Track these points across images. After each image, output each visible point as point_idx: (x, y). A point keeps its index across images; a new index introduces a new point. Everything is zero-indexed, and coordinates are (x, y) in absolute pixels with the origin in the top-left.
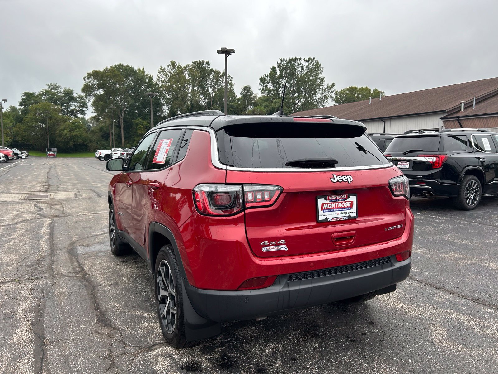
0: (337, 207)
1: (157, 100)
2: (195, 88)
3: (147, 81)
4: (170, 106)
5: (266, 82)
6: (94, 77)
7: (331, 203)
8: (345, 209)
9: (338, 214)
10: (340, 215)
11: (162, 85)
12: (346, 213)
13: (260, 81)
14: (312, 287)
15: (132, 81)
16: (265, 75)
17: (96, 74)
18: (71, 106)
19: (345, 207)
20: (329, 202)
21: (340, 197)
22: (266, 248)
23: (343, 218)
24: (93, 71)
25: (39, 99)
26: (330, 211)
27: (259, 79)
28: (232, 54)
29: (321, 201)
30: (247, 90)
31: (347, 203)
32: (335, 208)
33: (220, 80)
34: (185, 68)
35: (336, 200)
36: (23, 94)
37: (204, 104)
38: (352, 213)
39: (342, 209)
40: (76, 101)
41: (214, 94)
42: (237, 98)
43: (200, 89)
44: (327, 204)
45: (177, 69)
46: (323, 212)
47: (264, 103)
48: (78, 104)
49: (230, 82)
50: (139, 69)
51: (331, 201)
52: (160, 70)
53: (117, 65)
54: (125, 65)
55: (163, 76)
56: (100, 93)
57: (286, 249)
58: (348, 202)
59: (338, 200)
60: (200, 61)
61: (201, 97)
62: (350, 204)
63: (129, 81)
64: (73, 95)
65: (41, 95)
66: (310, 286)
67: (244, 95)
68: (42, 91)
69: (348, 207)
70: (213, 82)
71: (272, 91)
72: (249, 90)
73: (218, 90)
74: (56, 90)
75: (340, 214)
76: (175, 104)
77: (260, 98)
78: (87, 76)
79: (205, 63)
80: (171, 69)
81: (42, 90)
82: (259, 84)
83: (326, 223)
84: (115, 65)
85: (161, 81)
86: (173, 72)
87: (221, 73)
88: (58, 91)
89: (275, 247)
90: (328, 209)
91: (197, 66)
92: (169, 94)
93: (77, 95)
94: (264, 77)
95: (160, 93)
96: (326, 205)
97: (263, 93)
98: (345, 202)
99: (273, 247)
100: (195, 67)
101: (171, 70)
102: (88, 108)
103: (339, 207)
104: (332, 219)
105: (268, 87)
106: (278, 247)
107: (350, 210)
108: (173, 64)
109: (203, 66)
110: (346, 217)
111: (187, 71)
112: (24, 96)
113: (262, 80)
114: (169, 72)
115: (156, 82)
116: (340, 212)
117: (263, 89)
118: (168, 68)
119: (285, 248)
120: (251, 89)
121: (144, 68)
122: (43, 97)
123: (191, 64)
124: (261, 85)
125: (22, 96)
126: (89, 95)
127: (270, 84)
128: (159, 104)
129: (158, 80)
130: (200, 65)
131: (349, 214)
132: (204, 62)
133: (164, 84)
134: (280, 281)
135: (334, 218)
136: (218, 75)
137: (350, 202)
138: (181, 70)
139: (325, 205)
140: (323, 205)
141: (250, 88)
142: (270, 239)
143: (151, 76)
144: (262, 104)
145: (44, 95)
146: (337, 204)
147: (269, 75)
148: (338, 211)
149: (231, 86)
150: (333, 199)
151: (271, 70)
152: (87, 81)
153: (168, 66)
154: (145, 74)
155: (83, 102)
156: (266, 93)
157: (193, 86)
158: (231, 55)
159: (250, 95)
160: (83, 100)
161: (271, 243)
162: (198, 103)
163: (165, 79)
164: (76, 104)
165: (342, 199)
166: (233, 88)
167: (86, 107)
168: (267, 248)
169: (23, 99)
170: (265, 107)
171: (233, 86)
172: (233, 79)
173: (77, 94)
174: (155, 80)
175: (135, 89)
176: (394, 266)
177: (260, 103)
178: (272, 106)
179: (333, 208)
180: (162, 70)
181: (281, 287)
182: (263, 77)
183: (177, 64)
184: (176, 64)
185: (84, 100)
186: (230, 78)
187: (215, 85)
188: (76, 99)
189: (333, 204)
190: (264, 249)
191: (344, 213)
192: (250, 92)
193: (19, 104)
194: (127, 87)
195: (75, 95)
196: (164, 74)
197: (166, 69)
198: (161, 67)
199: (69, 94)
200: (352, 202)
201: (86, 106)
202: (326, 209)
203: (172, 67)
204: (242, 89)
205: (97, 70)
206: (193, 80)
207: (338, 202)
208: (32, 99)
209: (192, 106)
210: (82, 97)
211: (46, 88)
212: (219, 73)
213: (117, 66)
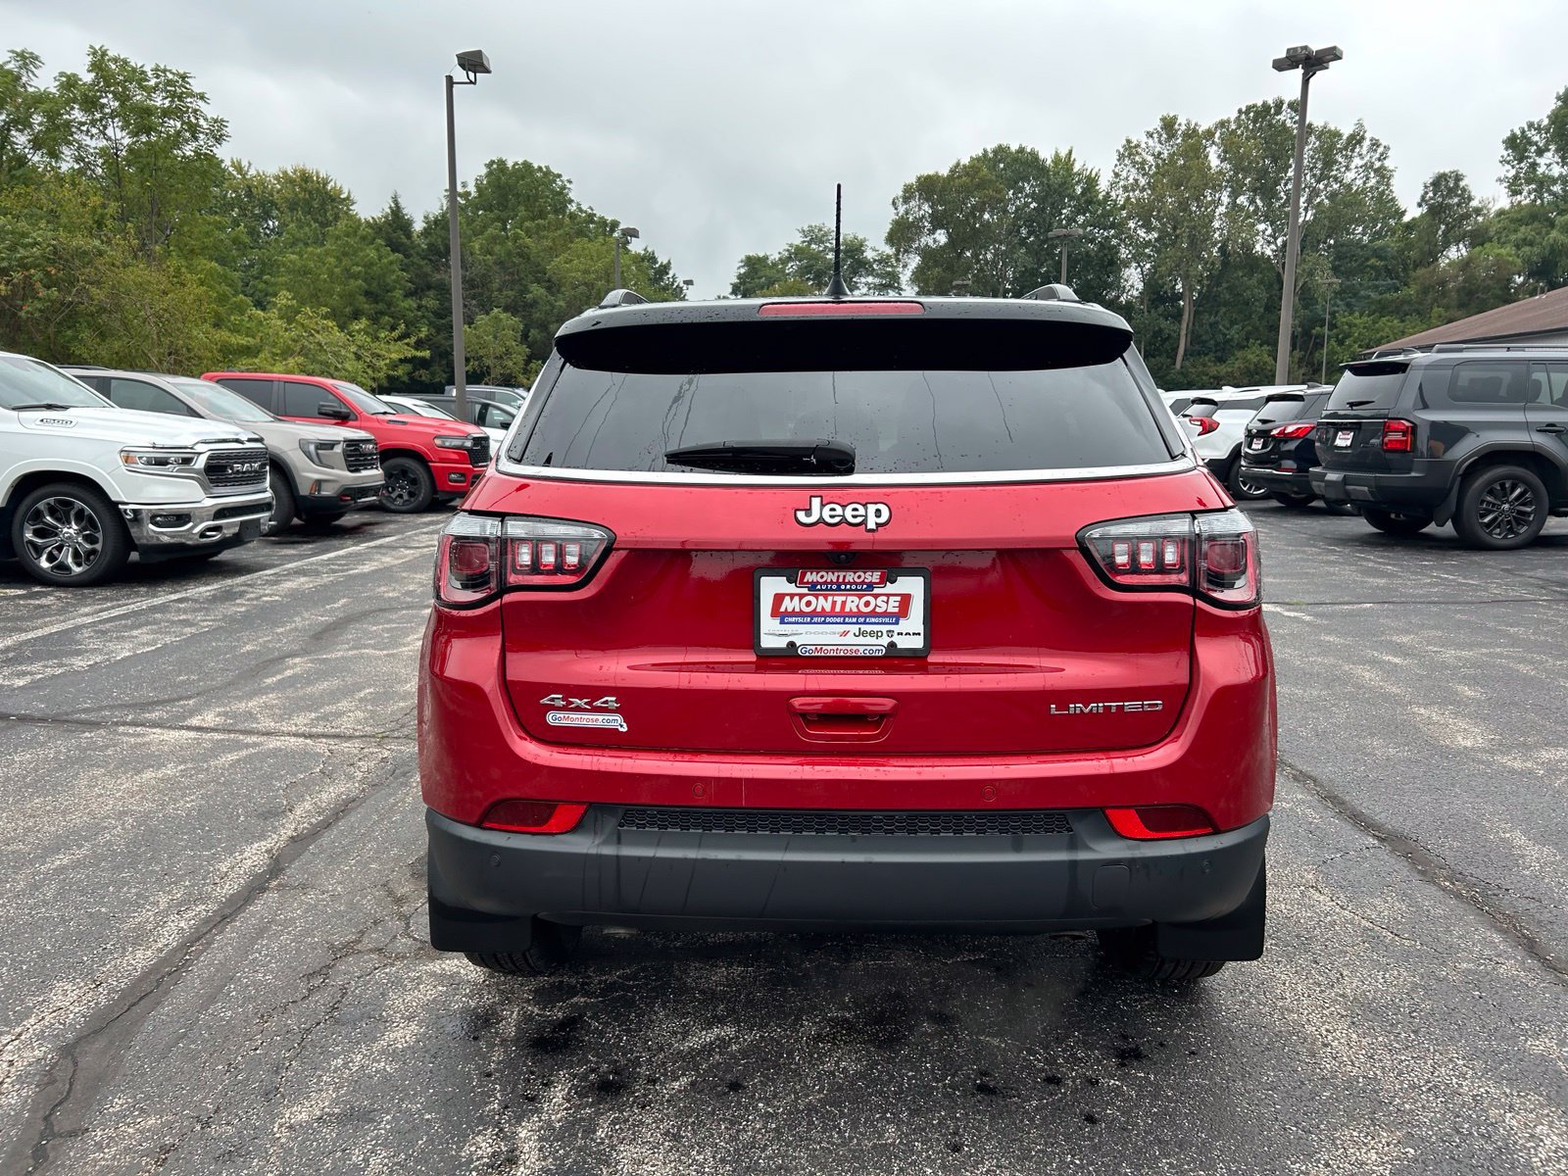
0: (838, 609)
1: (1106, 252)
2: (1242, 200)
3: (1079, 190)
4: (1148, 266)
5: (1533, 148)
6: (920, 195)
7: (817, 596)
8: (873, 620)
9: (845, 633)
10: (850, 639)
11: (1128, 198)
12: (878, 635)
13: (1506, 149)
14: (695, 861)
15: (1033, 196)
16: (1531, 125)
17: (927, 187)
18: (858, 288)
19: (873, 614)
20: (805, 591)
21: (850, 576)
22: (559, 715)
23: (861, 649)
24: (919, 178)
25: (778, 271)
26: (811, 623)
27: (1503, 142)
28: (1331, 63)
29: (770, 586)
30: (1446, 189)
31: (885, 599)
32: (833, 614)
33: (1340, 160)
34: (1209, 134)
35: (834, 587)
36: (742, 261)
37: (1268, 252)
38: (904, 636)
39: (862, 620)
40: (871, 272)
41: (1310, 213)
42: (1406, 219)
43: (1258, 201)
44: (796, 598)
45: (1179, 141)
46: (781, 623)
47: (1516, 231)
48: (877, 281)
49: (1377, 164)
50: (1057, 154)
51: (813, 586)
52: (1122, 150)
53: (989, 150)
54: (1014, 148)
55: (1133, 170)
56: (935, 241)
57: (621, 726)
58: (888, 595)
59: (843, 587)
60: (1265, 104)
61: (1261, 227)
62: (897, 604)
63: (1023, 198)
64: (865, 254)
65: (784, 261)
66: (692, 854)
67: (1431, 208)
68: (788, 250)
69: (885, 614)
70: (1311, 170)
71: (1554, 181)
72: (1457, 185)
73: (1333, 196)
74: (823, 243)
75: (851, 634)
76: (1166, 258)
77: (1501, 213)
78: (901, 193)
79: (1285, 106)
80: (1160, 142)
81: (787, 247)
82: (1501, 162)
83: (789, 659)
84: (985, 150)
85: (1125, 189)
86: (1166, 152)
87: (1345, 137)
88: (826, 247)
89: (586, 717)
90: (802, 614)
91: (1255, 122)
92: (1149, 229)
93: (875, 253)
94: (1523, 132)
95: (1120, 226)
96: (792, 600)
97: (1515, 193)
98: (876, 596)
99: (579, 716)
100: (1247, 128)
101: (1159, 145)
102: (902, 289)
103: (847, 609)
104: (813, 648)
105: (1540, 170)
106: (595, 717)
107: (897, 623)
108: (1169, 125)
109: (1278, 117)
110: (874, 648)
111: (1213, 143)
112: (742, 267)
113: (1517, 145)
114: (1153, 155)
115: (1108, 193)
116: (855, 629)
117: (1516, 177)
118: (1151, 142)
119: (617, 723)
120: (1462, 184)
121: (1070, 152)
122: (790, 265)
123: (1233, 115)
124: (1508, 163)
125: (739, 268)
126: (906, 251)
127: (1549, 157)
128: (1112, 263)
129: (1113, 185)
130: (1264, 118)
131: (889, 640)
132: (1279, 105)
133: (1134, 195)
134: (596, 821)
135: (824, 647)
136: (1333, 146)
137: (899, 598)
138: (1194, 142)
139: (787, 598)
140: (779, 599)
141: (1458, 178)
142: (570, 691)
143: (1093, 175)
144: (1507, 236)
145: (793, 261)
146: (839, 599)
147: (1546, 122)
148: (844, 623)
149: (1383, 177)
150: (821, 580)
151: (1559, 103)
152: (902, 209)
153: (1150, 135)
154: (1075, 170)
155: (889, 273)
156: (1530, 193)
157: (1234, 195)
158: (1327, 68)
159: (1459, 205)
160: (888, 266)
161: (572, 703)
162: (1248, 247)
163: (1136, 180)
164: (870, 279)
165: (863, 583)
166: (1388, 185)
167: (897, 288)
168: (562, 716)
169: (740, 277)
170: (1518, 247)
171: (1389, 179)
172: (1390, 153)
173: (874, 250)
174: (1103, 185)
175: (1040, 221)
176: (1088, 848)
177: (1497, 233)
178: (1551, 241)
179: (823, 613)
180: (1130, 150)
181: (596, 842)
182: (1518, 133)
183: (1184, 122)
184: (1180, 125)
185: (892, 266)
186: (1380, 150)
187: (1318, 182)
188: (871, 266)
189: (821, 598)
190: (552, 718)
191: (871, 634)
192: (1457, 195)
193: (730, 290)
194: (1018, 218)
195: (869, 255)
196: (1137, 163)
197: (1143, 146)
198: (1129, 141)
199: (852, 251)
200: (906, 599)
201: (896, 285)
202: (793, 614)
203: (1165, 136)
204: (1426, 187)
205: (931, 173)
206: (1236, 174)
207: (847, 595)
208: (762, 274)
209: (1225, 264)
210: (889, 257)
211: (798, 240)
212: (1337, 135)
213: (991, 155)
